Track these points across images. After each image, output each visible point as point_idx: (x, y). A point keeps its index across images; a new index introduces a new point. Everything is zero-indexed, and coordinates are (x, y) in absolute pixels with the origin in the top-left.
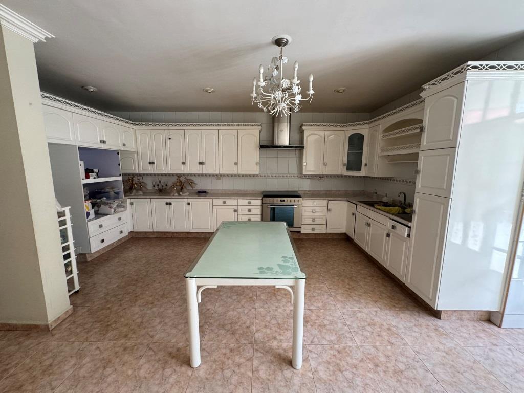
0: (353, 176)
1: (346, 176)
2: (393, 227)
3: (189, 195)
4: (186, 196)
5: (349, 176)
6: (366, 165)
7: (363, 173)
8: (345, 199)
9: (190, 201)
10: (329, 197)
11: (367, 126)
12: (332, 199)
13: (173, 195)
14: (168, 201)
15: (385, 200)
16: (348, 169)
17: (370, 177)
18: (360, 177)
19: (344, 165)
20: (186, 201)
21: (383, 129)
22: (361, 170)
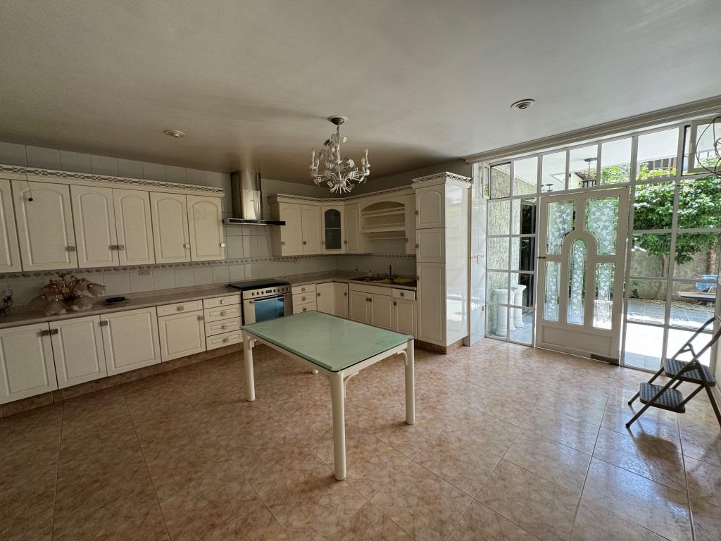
0: (333, 255)
1: (327, 255)
2: (402, 294)
3: (93, 309)
4: (86, 310)
5: (330, 255)
6: (346, 242)
7: (343, 251)
8: (332, 280)
9: (104, 318)
10: (316, 280)
11: (342, 203)
12: (319, 281)
13: (55, 314)
14: (45, 327)
15: (370, 275)
16: (328, 247)
17: (351, 255)
18: (341, 255)
19: (322, 243)
20: (97, 319)
21: (363, 208)
22: (340, 248)
